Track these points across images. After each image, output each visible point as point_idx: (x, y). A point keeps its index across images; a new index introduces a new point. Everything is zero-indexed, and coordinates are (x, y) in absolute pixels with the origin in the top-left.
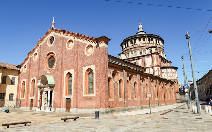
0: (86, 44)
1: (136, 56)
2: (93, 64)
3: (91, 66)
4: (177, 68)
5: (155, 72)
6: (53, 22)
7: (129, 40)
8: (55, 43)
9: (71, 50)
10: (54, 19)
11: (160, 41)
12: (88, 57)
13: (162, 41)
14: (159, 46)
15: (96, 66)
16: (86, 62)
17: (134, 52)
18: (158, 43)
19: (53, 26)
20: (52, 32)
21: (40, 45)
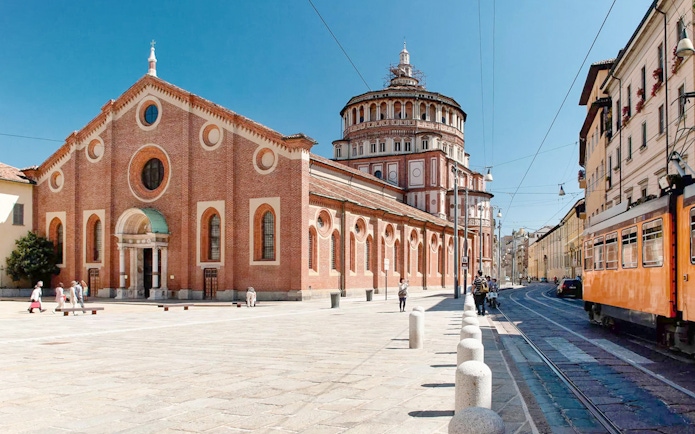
0: (258, 145)
1: (382, 153)
2: (274, 196)
3: (270, 198)
4: (492, 196)
5: (431, 205)
6: (153, 57)
7: (367, 101)
8: (161, 123)
9: (214, 152)
10: (153, 49)
11: (455, 117)
12: (262, 177)
13: (460, 115)
14: (449, 130)
15: (282, 201)
16: (258, 188)
17: (378, 140)
18: (447, 122)
19: (153, 73)
20: (149, 89)
21: (109, 119)
